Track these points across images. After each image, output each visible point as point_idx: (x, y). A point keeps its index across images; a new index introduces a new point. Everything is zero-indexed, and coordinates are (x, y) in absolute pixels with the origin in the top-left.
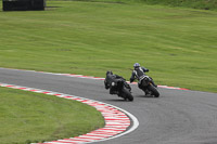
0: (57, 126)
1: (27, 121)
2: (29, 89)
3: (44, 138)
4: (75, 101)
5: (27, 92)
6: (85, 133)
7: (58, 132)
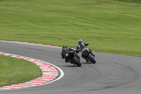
0: (10, 76)
3: (2, 84)
4: (22, 60)
6: (29, 81)
7: (11, 80)
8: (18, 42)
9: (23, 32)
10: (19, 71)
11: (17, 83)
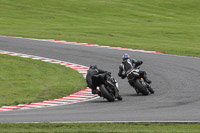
0: (43, 88)
1: (15, 84)
2: (16, 54)
3: (30, 99)
4: (59, 65)
5: (15, 57)
6: (68, 95)
7: (43, 94)
8: (53, 41)
9: (60, 26)
10: (54, 82)
11: (52, 98)
